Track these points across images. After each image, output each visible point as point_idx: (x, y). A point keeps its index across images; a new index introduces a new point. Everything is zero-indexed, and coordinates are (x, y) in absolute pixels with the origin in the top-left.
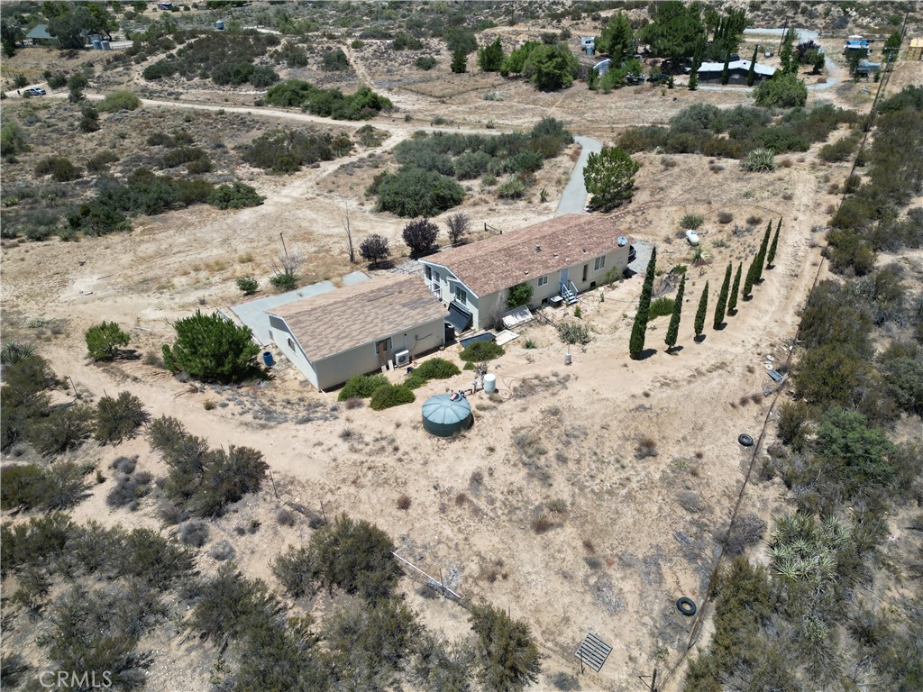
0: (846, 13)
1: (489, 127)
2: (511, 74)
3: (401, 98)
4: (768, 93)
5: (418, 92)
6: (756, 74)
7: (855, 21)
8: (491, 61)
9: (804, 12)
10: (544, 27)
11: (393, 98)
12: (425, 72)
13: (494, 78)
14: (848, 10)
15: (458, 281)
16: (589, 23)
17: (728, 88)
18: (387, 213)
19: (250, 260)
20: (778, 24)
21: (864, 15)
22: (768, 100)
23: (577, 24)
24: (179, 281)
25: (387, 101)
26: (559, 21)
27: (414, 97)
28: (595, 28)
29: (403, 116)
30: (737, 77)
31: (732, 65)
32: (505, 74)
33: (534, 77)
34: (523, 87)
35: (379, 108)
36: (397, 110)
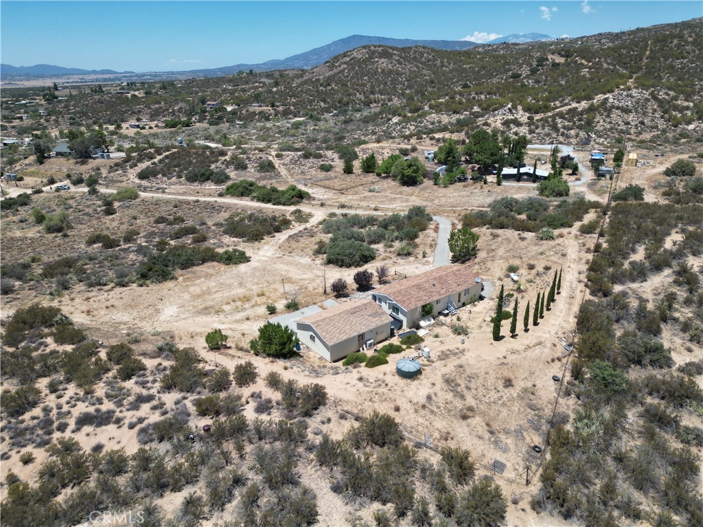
0: (589, 135)
1: (375, 209)
2: (383, 175)
3: (314, 191)
4: (546, 188)
5: (325, 187)
6: (537, 176)
7: (595, 140)
8: (369, 166)
9: (563, 134)
10: (399, 144)
11: (310, 191)
12: (326, 173)
13: (372, 177)
14: (590, 134)
15: (395, 302)
16: (428, 141)
17: (521, 184)
18: (331, 265)
19: (263, 295)
20: (548, 142)
21: (600, 137)
22: (547, 193)
23: (420, 142)
24: (226, 308)
25: (307, 193)
26: (409, 140)
27: (323, 190)
28: (432, 144)
29: (319, 202)
30: (525, 177)
31: (522, 170)
32: (379, 175)
33: (399, 177)
34: (390, 183)
35: (302, 198)
36: (314, 199)
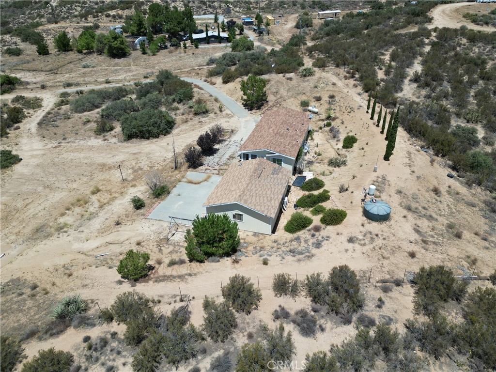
4: (237, 45)
5: (29, 71)
10: (78, 23)
15: (277, 154)
17: (211, 45)
18: (134, 140)
20: (202, 13)
23: (98, 20)
25: (16, 78)
30: (213, 39)
31: (210, 34)
33: (106, 51)
35: (13, 84)
36: (28, 83)
